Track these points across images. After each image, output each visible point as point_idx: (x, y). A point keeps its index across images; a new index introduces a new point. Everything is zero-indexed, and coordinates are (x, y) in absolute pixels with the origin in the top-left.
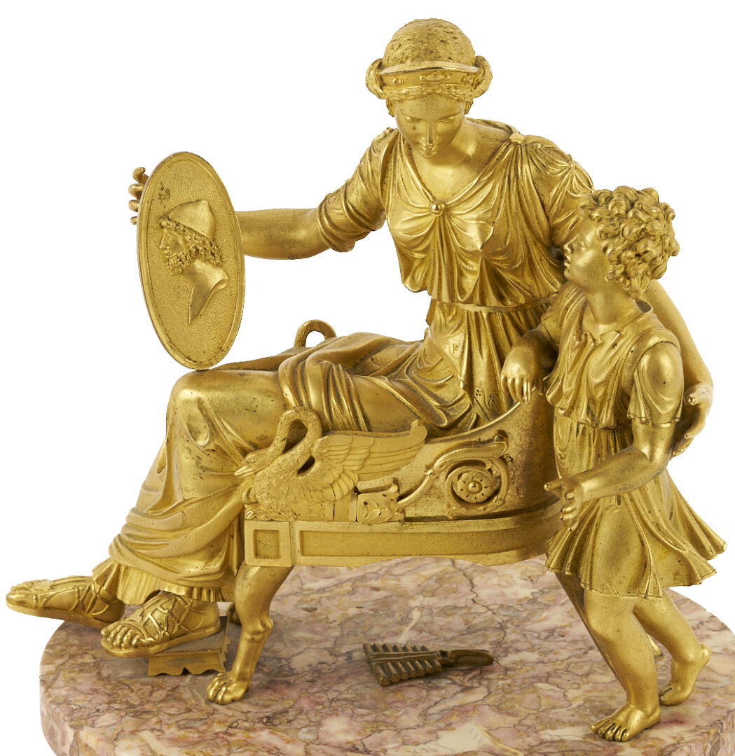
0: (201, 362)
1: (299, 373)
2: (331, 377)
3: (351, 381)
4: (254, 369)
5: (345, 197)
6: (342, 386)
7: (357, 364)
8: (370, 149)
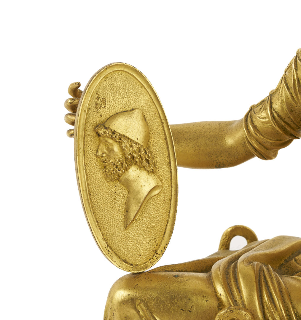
0: (137, 265)
1: (231, 273)
2: (262, 278)
3: (281, 281)
4: (186, 271)
5: (271, 107)
6: (274, 286)
7: (282, 265)
8: (296, 59)
